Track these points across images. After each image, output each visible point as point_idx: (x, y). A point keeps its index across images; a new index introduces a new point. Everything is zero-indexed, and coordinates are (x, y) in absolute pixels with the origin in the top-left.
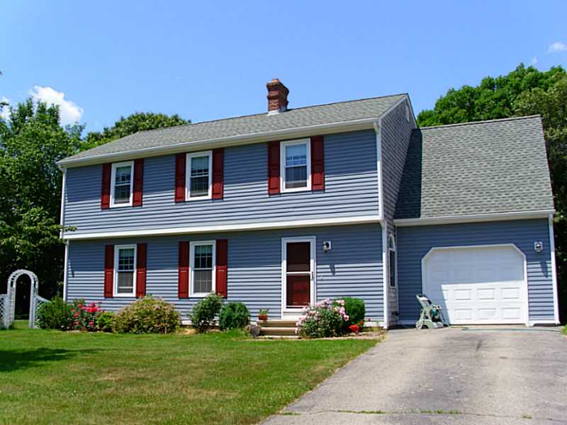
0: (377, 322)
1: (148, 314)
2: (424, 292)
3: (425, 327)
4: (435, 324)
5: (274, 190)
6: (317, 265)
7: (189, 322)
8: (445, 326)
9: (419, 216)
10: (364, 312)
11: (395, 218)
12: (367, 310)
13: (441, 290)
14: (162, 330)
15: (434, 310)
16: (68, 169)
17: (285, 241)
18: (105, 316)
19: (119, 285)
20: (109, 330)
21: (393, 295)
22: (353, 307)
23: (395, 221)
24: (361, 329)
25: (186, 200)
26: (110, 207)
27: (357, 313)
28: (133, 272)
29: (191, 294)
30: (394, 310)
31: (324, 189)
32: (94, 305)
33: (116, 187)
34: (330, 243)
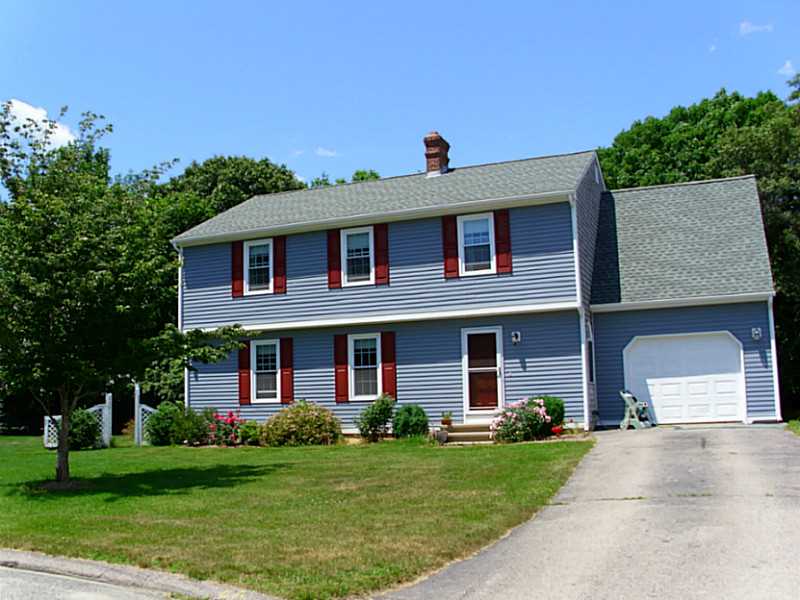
0: (576, 423)
1: (306, 422)
2: (627, 388)
3: (631, 427)
4: (642, 423)
5: (451, 273)
6: (505, 359)
7: (357, 431)
8: (653, 425)
9: (619, 300)
10: (563, 412)
11: (591, 303)
12: (566, 409)
13: (646, 385)
14: (324, 441)
15: (641, 409)
16: (184, 248)
17: (465, 333)
18: (247, 427)
19: (258, 389)
20: (256, 443)
21: (592, 392)
22: (552, 407)
23: (591, 306)
24: (563, 431)
25: (343, 286)
26: (245, 294)
27: (558, 412)
28: (275, 373)
29: (352, 397)
30: (593, 409)
31: (511, 272)
32: (231, 415)
33: (250, 271)
34: (519, 333)
